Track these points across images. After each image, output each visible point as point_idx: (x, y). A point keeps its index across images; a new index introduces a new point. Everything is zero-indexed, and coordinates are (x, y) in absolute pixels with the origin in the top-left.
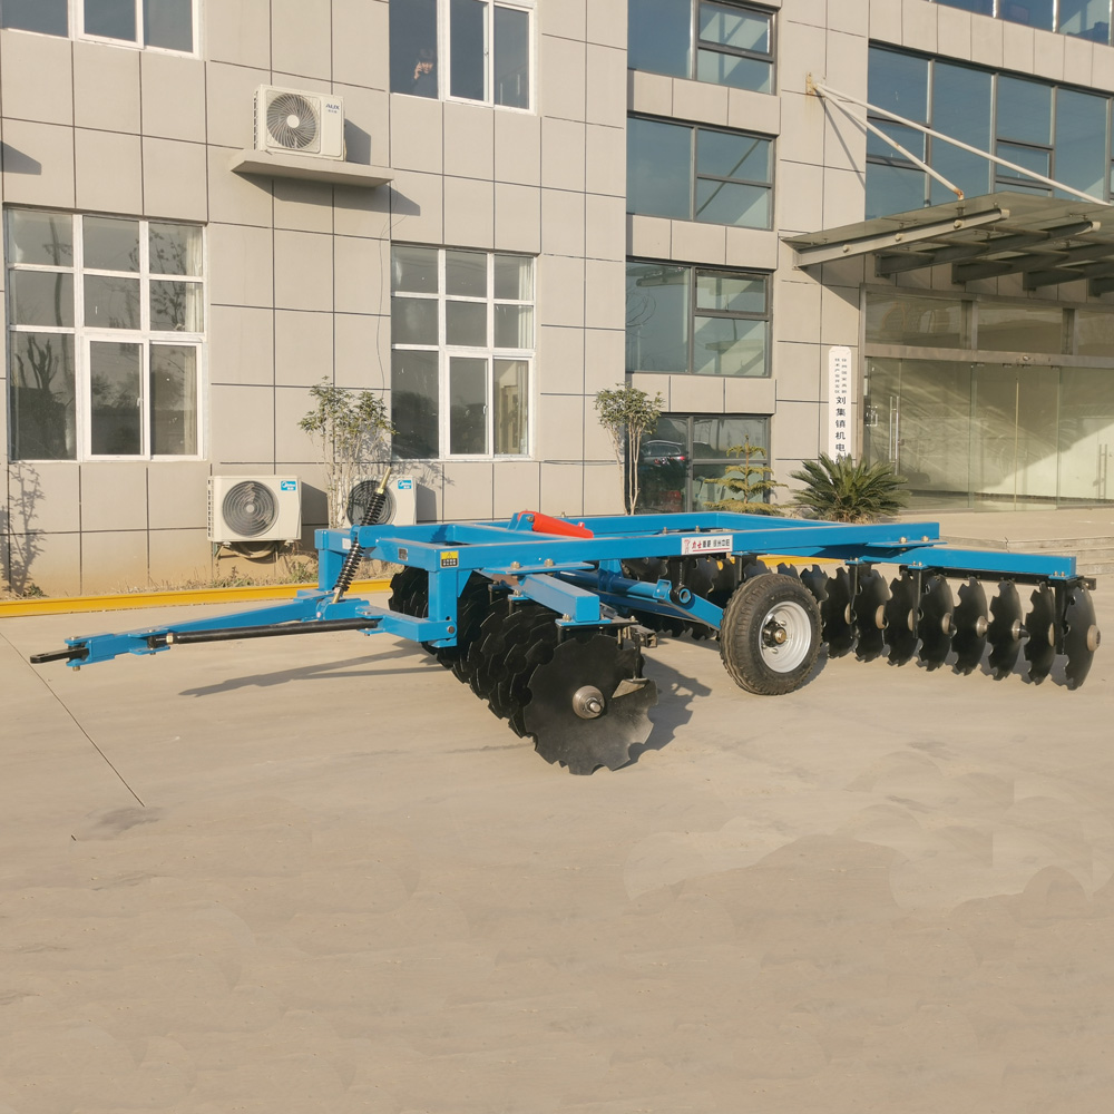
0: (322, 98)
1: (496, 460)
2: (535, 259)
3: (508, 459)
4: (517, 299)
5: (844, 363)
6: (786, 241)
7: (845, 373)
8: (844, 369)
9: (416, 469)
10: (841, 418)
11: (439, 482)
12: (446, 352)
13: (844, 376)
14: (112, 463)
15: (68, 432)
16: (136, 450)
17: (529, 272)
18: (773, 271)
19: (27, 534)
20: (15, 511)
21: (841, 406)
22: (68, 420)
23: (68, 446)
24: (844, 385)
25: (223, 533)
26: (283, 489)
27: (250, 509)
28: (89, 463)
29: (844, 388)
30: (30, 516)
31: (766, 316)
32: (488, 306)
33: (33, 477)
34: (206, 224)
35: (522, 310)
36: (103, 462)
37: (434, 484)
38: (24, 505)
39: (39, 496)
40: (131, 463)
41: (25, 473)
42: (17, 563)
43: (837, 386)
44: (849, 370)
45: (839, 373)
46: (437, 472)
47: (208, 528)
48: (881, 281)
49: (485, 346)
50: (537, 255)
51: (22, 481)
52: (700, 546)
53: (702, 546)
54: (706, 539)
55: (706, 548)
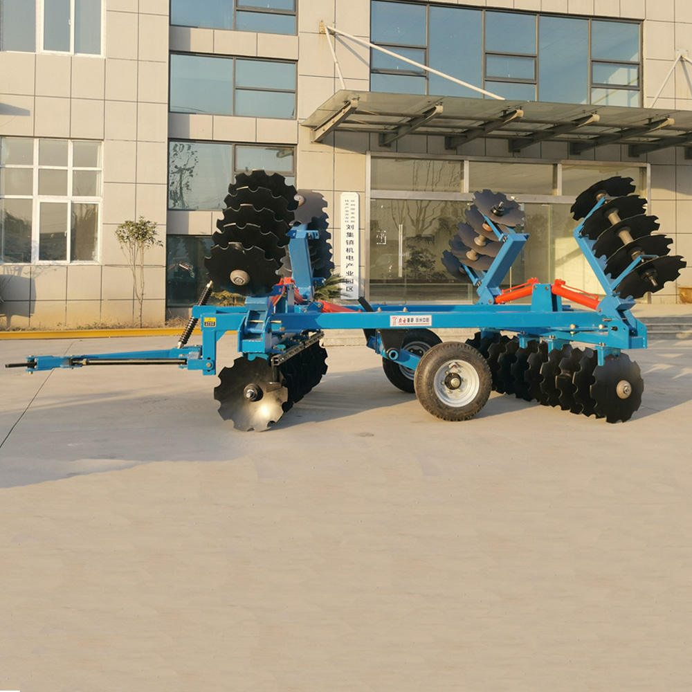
5: (353, 203)
7: (353, 209)
10: (350, 239)
12: (37, 200)
18: (296, 145)
21: (350, 231)
29: (353, 219)
32: (69, 172)
43: (347, 218)
44: (356, 207)
45: (349, 209)
48: (383, 149)
49: (66, 195)
52: (404, 321)
53: (406, 321)
54: (410, 317)
55: (410, 322)
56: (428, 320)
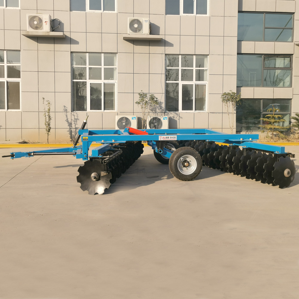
0: (143, 19)
1: (195, 112)
2: (208, 56)
3: (199, 112)
6: (297, 45)
9: (172, 114)
11: (178, 118)
12: (181, 83)
15: (85, 104)
16: (101, 109)
17: (207, 60)
18: (293, 54)
19: (75, 128)
20: (73, 123)
22: (85, 102)
23: (85, 108)
27: (124, 124)
28: (89, 112)
30: (76, 124)
31: (290, 69)
33: (77, 115)
34: (117, 53)
35: (205, 71)
36: (93, 112)
37: (176, 118)
38: (75, 121)
39: (78, 120)
41: (75, 114)
42: (73, 135)
46: (178, 115)
51: (74, 116)
52: (165, 138)
53: (166, 138)
54: (168, 136)
55: (168, 139)
56: (175, 137)
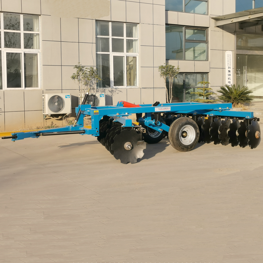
1: (127, 88)
3: (131, 87)
4: (132, 37)
5: (230, 56)
6: (212, 18)
7: (230, 59)
8: (230, 58)
10: (229, 73)
12: (112, 54)
13: (230, 60)
14: (13, 90)
16: (20, 86)
17: (136, 29)
18: (208, 27)
21: (229, 69)
24: (230, 63)
25: (48, 112)
26: (66, 98)
27: (56, 104)
28: (6, 90)
29: (230, 64)
31: (206, 42)
32: (124, 40)
34: (40, 15)
35: (134, 41)
36: (10, 90)
40: (19, 90)
43: (228, 63)
44: (231, 58)
45: (229, 59)
47: (43, 110)
48: (241, 30)
49: (124, 52)
50: (139, 24)
